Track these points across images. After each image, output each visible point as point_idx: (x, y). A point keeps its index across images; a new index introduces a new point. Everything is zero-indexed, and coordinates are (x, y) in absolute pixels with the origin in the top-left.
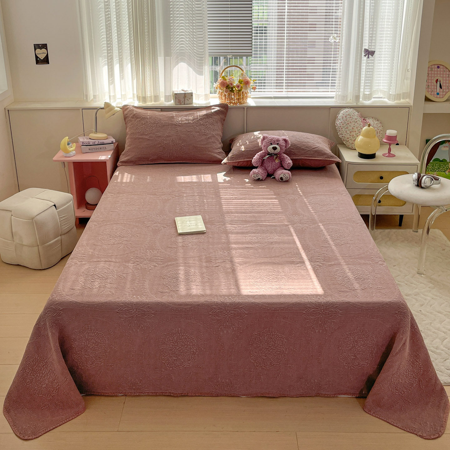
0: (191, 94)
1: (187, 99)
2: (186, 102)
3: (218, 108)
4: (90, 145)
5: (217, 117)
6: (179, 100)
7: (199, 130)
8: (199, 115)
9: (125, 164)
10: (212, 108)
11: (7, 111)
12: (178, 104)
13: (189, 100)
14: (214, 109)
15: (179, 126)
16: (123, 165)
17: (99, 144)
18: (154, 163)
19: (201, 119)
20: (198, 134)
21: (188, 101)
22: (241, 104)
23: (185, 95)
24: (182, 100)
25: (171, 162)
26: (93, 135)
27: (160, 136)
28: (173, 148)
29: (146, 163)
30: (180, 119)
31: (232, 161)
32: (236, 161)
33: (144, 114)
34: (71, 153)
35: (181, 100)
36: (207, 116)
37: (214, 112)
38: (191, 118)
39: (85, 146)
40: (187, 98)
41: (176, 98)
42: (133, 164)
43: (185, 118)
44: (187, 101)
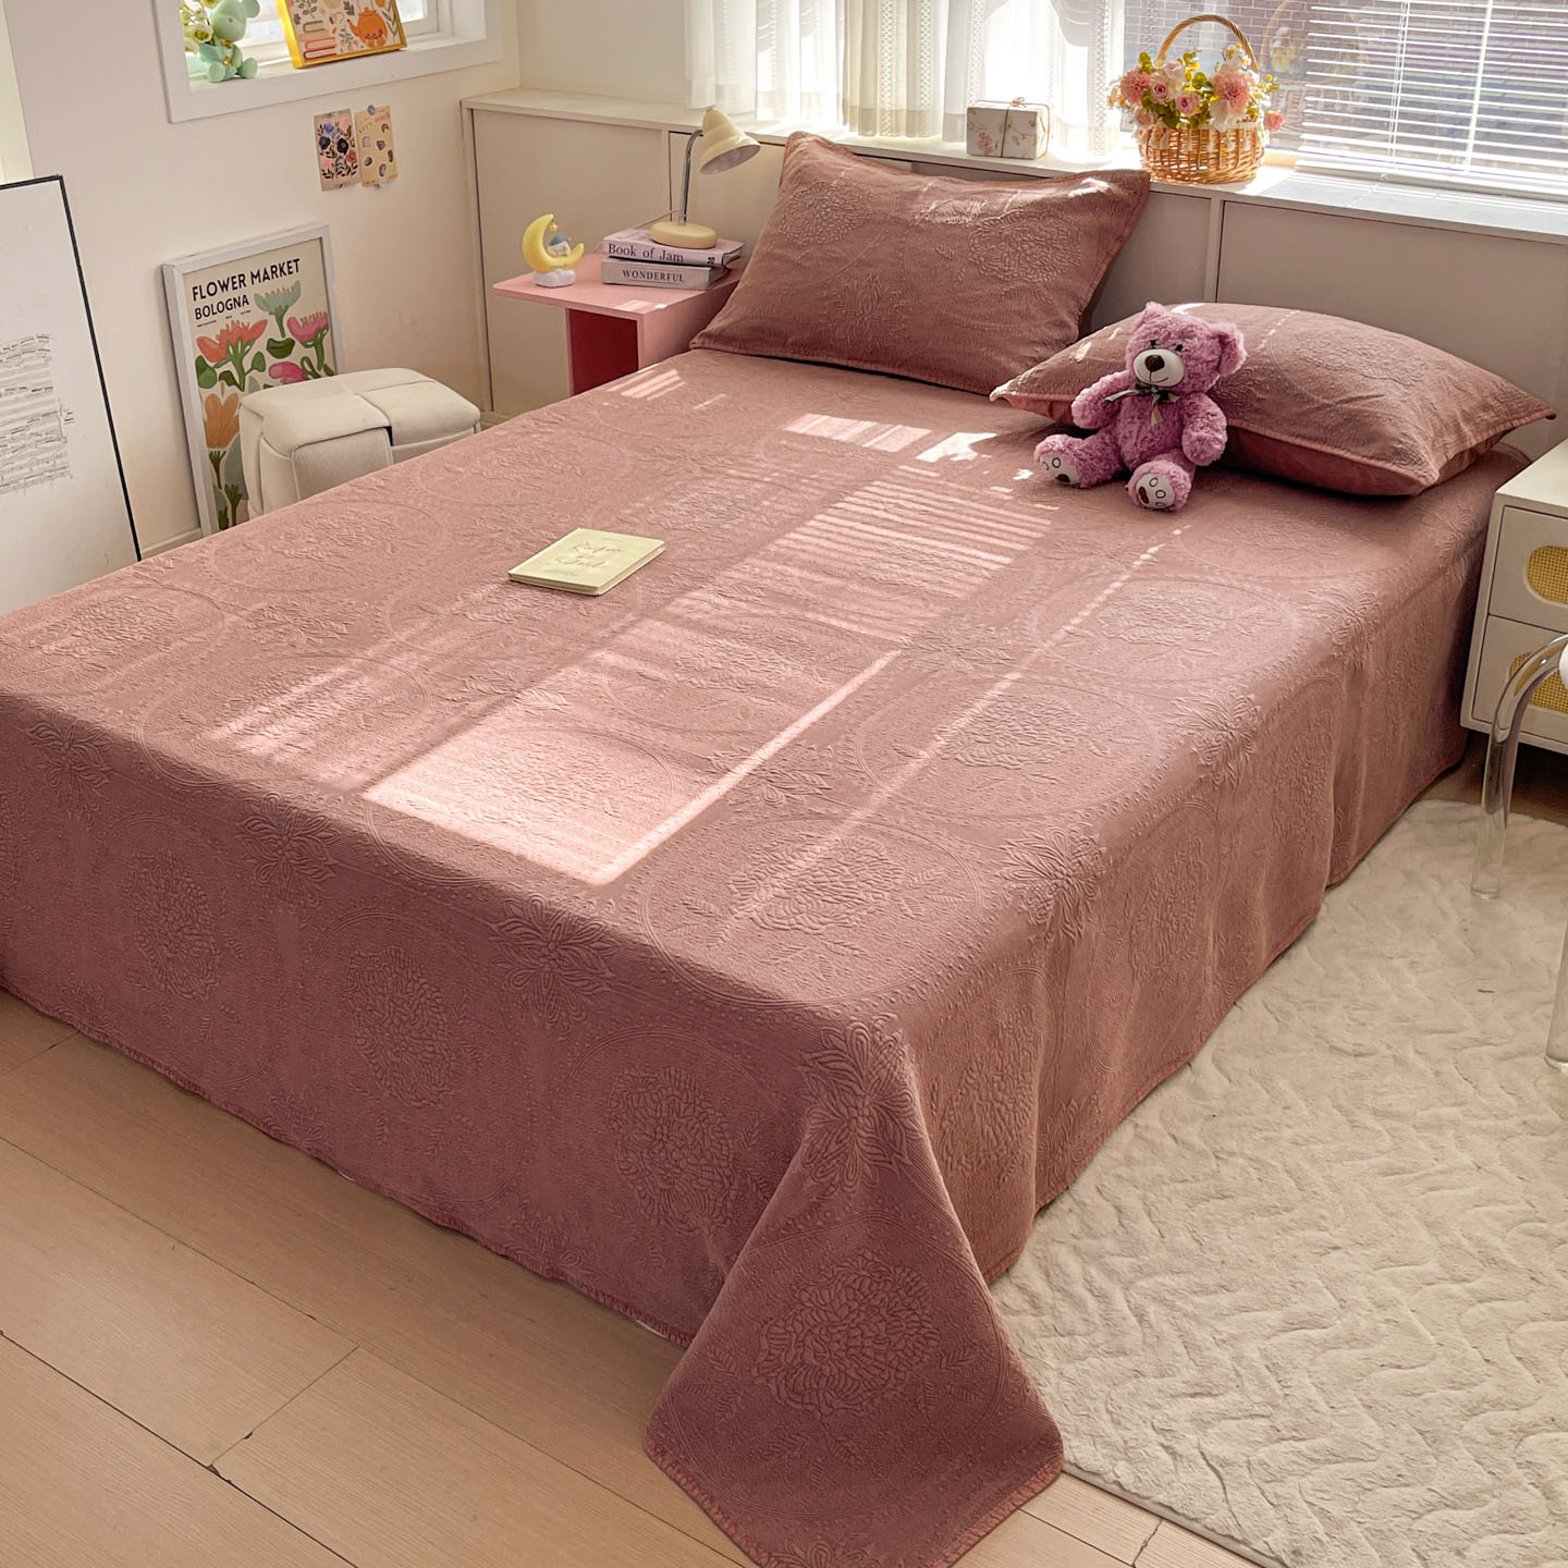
0: (1031, 119)
1: (1016, 139)
2: (1010, 149)
3: (1101, 185)
4: (633, 257)
5: (1086, 219)
6: (983, 136)
7: (983, 259)
8: (1013, 202)
9: (712, 346)
10: (1084, 181)
11: (466, 114)
12: (982, 153)
13: (1019, 141)
14: (1088, 185)
15: (921, 231)
16: (706, 345)
17: (665, 260)
18: (805, 358)
19: (1012, 218)
20: (973, 270)
21: (1018, 144)
22: (1208, 182)
23: (1007, 117)
24: (996, 137)
25: (860, 365)
26: (666, 229)
27: (837, 260)
28: (866, 312)
29: (780, 355)
30: (933, 207)
31: (1026, 394)
32: (1040, 396)
33: (826, 172)
34: (552, 274)
35: (991, 137)
36: (1043, 209)
37: (1077, 197)
38: (977, 207)
39: (616, 261)
40: (1015, 135)
41: (971, 126)
42: (736, 351)
43: (957, 203)
44: (1013, 143)
